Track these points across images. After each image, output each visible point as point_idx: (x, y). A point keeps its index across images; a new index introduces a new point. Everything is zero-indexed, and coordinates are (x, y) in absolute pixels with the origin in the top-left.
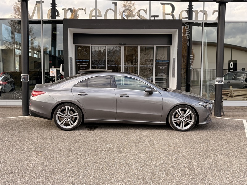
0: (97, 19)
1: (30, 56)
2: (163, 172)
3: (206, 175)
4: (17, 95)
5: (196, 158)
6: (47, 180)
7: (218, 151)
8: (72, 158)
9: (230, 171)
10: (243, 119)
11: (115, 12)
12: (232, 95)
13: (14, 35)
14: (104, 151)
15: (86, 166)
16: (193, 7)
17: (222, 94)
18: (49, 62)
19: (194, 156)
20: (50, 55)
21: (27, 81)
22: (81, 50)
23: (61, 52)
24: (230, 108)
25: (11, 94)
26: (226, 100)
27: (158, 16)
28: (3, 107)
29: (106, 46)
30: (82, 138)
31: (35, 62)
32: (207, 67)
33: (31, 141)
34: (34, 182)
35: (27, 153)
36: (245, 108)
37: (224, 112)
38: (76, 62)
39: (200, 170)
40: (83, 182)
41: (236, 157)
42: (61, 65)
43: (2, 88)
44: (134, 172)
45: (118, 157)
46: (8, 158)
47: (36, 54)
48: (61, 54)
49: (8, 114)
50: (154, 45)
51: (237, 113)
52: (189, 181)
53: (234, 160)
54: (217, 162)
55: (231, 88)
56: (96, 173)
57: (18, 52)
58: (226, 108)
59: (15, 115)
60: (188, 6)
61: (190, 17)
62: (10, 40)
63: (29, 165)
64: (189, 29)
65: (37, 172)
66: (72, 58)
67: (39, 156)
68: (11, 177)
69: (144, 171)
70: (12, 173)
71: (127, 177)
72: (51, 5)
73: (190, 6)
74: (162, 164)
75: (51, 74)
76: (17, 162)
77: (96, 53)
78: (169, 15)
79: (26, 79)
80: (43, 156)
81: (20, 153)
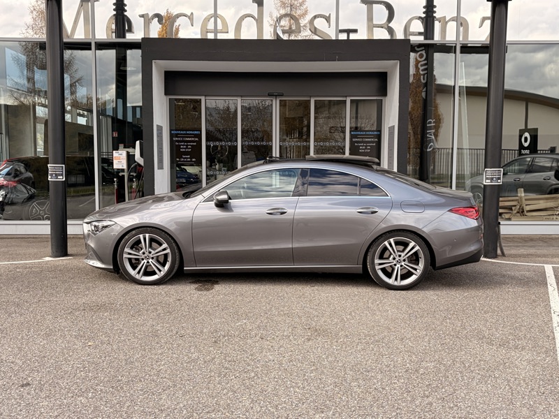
0: (218, 38)
1: (70, 121)
2: (361, 382)
3: (455, 390)
4: (40, 210)
5: (435, 352)
6: (104, 400)
7: (484, 337)
8: (160, 351)
9: (509, 381)
10: (546, 264)
11: (259, 21)
12: (523, 209)
13: (33, 72)
14: (231, 336)
15: (191, 370)
16: (435, 9)
17: (498, 207)
18: (112, 134)
19: (430, 347)
20: (114, 119)
21: (62, 178)
22: (185, 107)
23: (138, 110)
24: (519, 238)
25: (27, 208)
26: (509, 219)
27: (355, 31)
28: (8, 238)
29: (239, 100)
30: (183, 308)
31: (79, 134)
32: (466, 145)
33: (70, 314)
34: (76, 405)
35: (60, 341)
36: (552, 239)
37: (504, 248)
38: (172, 136)
39: (441, 378)
40: (182, 405)
41: (523, 348)
42: (138, 143)
43: (6, 195)
44: (296, 383)
45: (262, 349)
46: (18, 352)
47: (83, 116)
48: (138, 116)
49: (20, 254)
50: (346, 97)
51: (532, 251)
52: (417, 402)
53: (518, 355)
54: (480, 361)
55: (521, 193)
56: (211, 386)
57: (41, 112)
58: (509, 238)
59: (35, 254)
60: (424, 7)
61: (429, 32)
62: (24, 84)
63: (65, 368)
64: (425, 60)
65: (83, 383)
66: (161, 127)
67: (87, 348)
68: (25, 395)
69: (319, 381)
70: (28, 384)
71: (280, 393)
72: (114, 7)
73: (430, 7)
74: (357, 364)
75: (115, 162)
76: (37, 360)
77: (219, 113)
78: (382, 27)
79: (59, 175)
80: (96, 348)
81: (45, 342)
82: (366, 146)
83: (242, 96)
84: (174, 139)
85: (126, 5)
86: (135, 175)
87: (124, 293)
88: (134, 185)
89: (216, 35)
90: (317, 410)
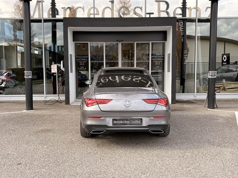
0: (95, 17)
1: (32, 52)
2: (160, 161)
3: (199, 165)
4: (20, 90)
5: (191, 148)
6: (53, 170)
7: (211, 142)
8: (75, 149)
9: (222, 161)
10: (235, 111)
11: (112, 9)
12: (225, 88)
13: (16, 32)
14: (104, 143)
15: (88, 157)
16: (186, 4)
17: (215, 87)
18: (49, 58)
20: (50, 51)
21: (30, 77)
23: (60, 47)
24: (223, 100)
25: (15, 89)
26: (219, 92)
27: (153, 13)
28: (7, 102)
29: (104, 43)
31: (36, 58)
32: (200, 61)
33: (36, 134)
34: (41, 172)
35: (33, 146)
37: (217, 105)
39: (194, 160)
40: (86, 172)
41: (228, 147)
43: (6, 84)
44: (133, 162)
45: (117, 148)
46: (15, 150)
47: (37, 50)
48: (60, 50)
49: (13, 109)
50: (150, 41)
51: (229, 106)
52: (184, 170)
53: (226, 150)
54: (210, 152)
55: (224, 81)
56: (97, 164)
57: (20, 49)
58: (219, 100)
59: (19, 109)
60: (182, 3)
61: (184, 13)
62: (12, 37)
63: (35, 157)
64: (182, 26)
65: (43, 163)
66: (72, 55)
67: (44, 148)
68: (20, 168)
69: (142, 161)
70: (20, 164)
71: (126, 166)
72: (51, 4)
73: (184, 3)
74: (158, 154)
75: (52, 70)
76: (24, 154)
77: (94, 48)
78: (164, 12)
79: (29, 75)
80: (48, 148)
81: (26, 146)
82: (158, 62)
83: (105, 42)
84: (77, 60)
85: (56, 4)
86: (60, 75)
87: (58, 125)
88: (60, 79)
89: (94, 16)
90: (142, 173)
